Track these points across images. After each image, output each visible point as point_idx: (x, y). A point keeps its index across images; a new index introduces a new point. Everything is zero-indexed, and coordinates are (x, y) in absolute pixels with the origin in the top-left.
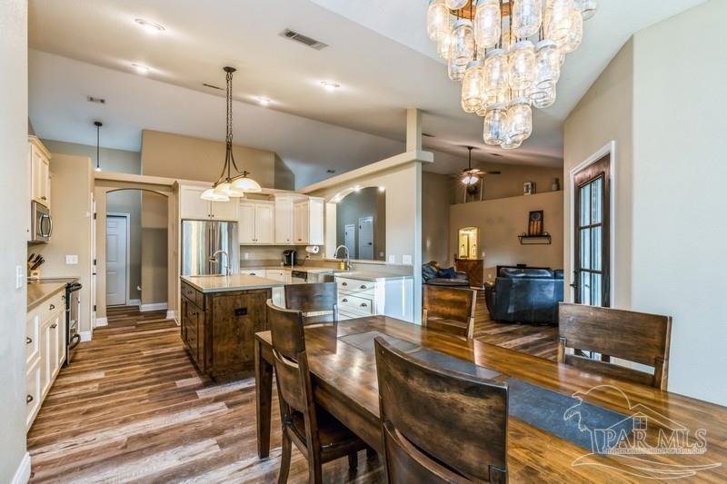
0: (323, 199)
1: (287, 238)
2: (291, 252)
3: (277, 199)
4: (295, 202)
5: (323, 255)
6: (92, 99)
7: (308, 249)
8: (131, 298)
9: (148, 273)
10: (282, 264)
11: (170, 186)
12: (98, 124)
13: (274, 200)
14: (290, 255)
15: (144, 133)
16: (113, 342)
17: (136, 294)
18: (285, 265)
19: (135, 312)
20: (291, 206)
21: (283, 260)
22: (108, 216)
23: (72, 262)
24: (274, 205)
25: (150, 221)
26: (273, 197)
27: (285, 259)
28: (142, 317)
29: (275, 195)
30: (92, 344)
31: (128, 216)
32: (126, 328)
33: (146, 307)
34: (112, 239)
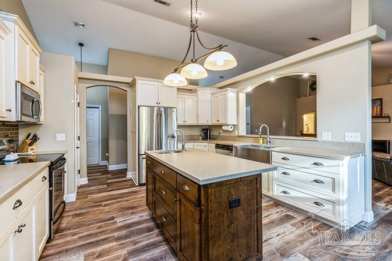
0: (237, 90)
1: (206, 120)
2: (208, 130)
3: (199, 92)
4: (212, 94)
5: (236, 132)
6: (76, 24)
7: (224, 128)
8: (102, 160)
9: (113, 144)
10: (201, 138)
11: (129, 83)
12: (81, 45)
13: (196, 93)
14: (207, 132)
15: (110, 51)
16: (92, 204)
17: (106, 158)
18: (203, 139)
19: (104, 171)
20: (209, 97)
21: (201, 136)
22: (87, 107)
23: (61, 139)
24: (197, 96)
25: (114, 109)
26: (197, 90)
27: (202, 134)
28: (110, 176)
29: (198, 89)
30: (76, 206)
31: (100, 107)
32: (100, 187)
33: (112, 168)
34: (90, 122)
